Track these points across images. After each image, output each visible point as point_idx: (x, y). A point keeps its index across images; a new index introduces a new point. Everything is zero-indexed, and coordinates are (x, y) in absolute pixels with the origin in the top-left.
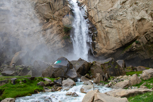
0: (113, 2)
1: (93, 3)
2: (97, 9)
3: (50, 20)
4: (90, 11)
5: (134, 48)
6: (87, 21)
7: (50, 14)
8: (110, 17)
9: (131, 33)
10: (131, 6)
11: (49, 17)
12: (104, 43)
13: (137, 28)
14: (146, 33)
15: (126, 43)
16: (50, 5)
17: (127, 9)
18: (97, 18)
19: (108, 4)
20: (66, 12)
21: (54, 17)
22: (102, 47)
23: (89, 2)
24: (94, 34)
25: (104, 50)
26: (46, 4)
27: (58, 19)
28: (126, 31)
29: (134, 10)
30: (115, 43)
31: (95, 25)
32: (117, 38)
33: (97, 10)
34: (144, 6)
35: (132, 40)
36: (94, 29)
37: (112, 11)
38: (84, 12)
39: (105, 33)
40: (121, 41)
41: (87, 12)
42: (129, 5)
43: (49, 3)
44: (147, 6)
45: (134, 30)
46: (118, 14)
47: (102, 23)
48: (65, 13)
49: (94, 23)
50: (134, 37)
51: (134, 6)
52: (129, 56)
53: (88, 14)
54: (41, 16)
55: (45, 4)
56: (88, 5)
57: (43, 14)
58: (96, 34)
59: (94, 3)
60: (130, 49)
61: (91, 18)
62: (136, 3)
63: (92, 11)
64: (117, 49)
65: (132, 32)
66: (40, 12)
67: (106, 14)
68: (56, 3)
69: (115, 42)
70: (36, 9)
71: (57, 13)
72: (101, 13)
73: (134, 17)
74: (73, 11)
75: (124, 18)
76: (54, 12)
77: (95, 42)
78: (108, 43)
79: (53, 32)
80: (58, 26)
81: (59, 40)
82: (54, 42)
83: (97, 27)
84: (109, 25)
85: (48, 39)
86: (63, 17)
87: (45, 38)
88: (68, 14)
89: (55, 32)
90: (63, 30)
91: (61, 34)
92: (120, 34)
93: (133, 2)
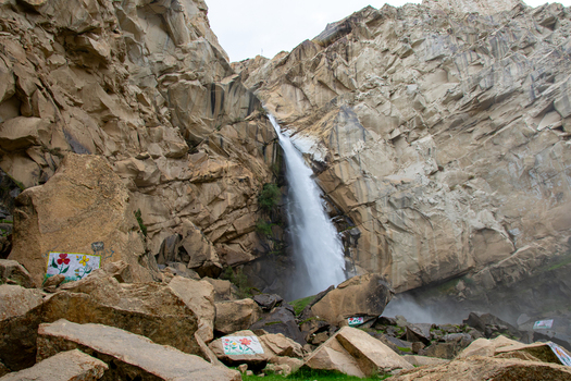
1: (346, 141)
2: (359, 164)
3: (205, 146)
4: (335, 162)
5: (460, 294)
7: (206, 127)
8: (402, 200)
9: (455, 256)
10: (452, 189)
11: (199, 134)
12: (372, 268)
13: (471, 247)
14: (493, 262)
15: (436, 278)
16: (213, 95)
17: (444, 194)
18: (364, 192)
19: (385, 162)
20: (260, 138)
21: (221, 141)
23: (334, 136)
24: (348, 235)
26: (201, 86)
27: (235, 155)
28: (441, 248)
29: (463, 201)
30: (406, 275)
31: (356, 211)
32: (412, 262)
33: (359, 168)
34: (487, 199)
35: (454, 273)
36: (345, 222)
37: (406, 186)
39: (383, 242)
40: (422, 272)
42: (446, 185)
43: (213, 87)
44: (494, 203)
45: (463, 250)
46: (425, 200)
47: (374, 210)
48: (256, 139)
49: (350, 203)
50: (465, 268)
55: (196, 83)
56: (330, 143)
57: (182, 116)
58: (358, 236)
59: (350, 145)
61: (337, 183)
62: (466, 187)
63: (343, 165)
65: (459, 254)
66: (177, 108)
67: (390, 190)
68: (230, 95)
69: (407, 273)
70: (166, 90)
71: (230, 131)
72: (375, 180)
73: (464, 219)
75: (440, 213)
76: (218, 123)
77: (347, 259)
78: (385, 270)
79: (222, 197)
80: (241, 181)
81: (240, 230)
82: (221, 233)
83: (359, 217)
84: (398, 220)
85: (205, 218)
86: (250, 153)
87: (195, 211)
88: (264, 148)
89: (229, 198)
90: (255, 200)
91: (243, 210)
92: (424, 252)
93: (457, 180)
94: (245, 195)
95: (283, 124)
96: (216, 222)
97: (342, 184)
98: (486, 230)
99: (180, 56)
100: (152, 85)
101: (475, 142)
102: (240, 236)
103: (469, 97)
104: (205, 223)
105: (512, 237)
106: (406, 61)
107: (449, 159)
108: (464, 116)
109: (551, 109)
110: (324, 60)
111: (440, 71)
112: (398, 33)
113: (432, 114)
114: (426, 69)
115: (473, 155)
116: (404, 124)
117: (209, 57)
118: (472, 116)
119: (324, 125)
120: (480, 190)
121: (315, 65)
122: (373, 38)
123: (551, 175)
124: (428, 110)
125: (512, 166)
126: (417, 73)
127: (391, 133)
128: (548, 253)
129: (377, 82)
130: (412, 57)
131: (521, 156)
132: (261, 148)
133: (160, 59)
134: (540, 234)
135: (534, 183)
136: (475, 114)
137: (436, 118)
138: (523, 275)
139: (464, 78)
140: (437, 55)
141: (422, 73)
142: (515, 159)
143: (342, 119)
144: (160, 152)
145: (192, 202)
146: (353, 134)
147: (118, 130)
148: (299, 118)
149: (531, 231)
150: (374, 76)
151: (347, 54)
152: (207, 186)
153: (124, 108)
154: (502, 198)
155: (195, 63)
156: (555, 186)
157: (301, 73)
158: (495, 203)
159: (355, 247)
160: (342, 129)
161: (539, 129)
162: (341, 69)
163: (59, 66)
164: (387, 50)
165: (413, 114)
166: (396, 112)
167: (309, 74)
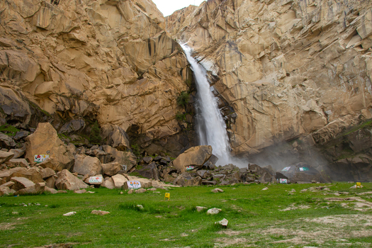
1: (230, 62)
2: (237, 76)
3: (147, 74)
4: (223, 75)
5: (295, 149)
6: (213, 92)
7: (147, 64)
8: (262, 96)
9: (292, 128)
10: (293, 87)
11: (143, 68)
12: (244, 135)
13: (302, 122)
14: (314, 131)
15: (282, 140)
16: (149, 45)
17: (288, 91)
18: (239, 92)
19: (255, 73)
20: (179, 66)
21: (156, 70)
22: (242, 141)
23: (223, 60)
24: (230, 117)
25: (244, 148)
26: (142, 41)
27: (164, 78)
28: (284, 123)
29: (299, 94)
30: (264, 138)
31: (234, 104)
32: (268, 131)
33: (237, 78)
34: (313, 93)
35: (292, 137)
36: (229, 110)
37: (265, 87)
39: (250, 120)
40: (274, 137)
42: (290, 85)
43: (149, 40)
45: (297, 124)
46: (276, 95)
47: (245, 103)
48: (176, 67)
49: (231, 99)
51: (300, 90)
54: (128, 63)
55: (140, 40)
56: (221, 64)
57: (133, 60)
58: (235, 118)
59: (232, 64)
61: (225, 88)
62: (301, 86)
63: (227, 77)
65: (295, 126)
66: (129, 55)
67: (255, 90)
68: (160, 44)
70: (122, 47)
71: (159, 66)
72: (246, 85)
73: (299, 105)
74: (190, 68)
75: (284, 102)
76: (154, 60)
77: (230, 131)
78: (251, 136)
79: (156, 102)
80: (166, 92)
81: (167, 119)
82: (156, 121)
83: (236, 107)
84: (259, 107)
85: (147, 114)
86: (173, 75)
87: (141, 111)
88: (181, 71)
89: (160, 102)
90: (175, 102)
91: (169, 108)
92: (274, 126)
93: (297, 82)
94: (169, 99)
95: (197, 53)
96: (153, 115)
97: (227, 88)
98: (312, 112)
99: (129, 26)
100: (115, 45)
101: (310, 57)
102: (167, 122)
103: (307, 28)
104: (147, 116)
105: (326, 115)
106: (270, 7)
107: (293, 68)
108: (303, 40)
109: (355, 33)
110: (219, 11)
111: (291, 11)
113: (284, 40)
114: (282, 11)
115: (308, 65)
116: (267, 48)
117: (145, 23)
118: (308, 40)
119: (218, 53)
120: (310, 87)
121: (215, 15)
123: (352, 77)
124: (282, 38)
125: (329, 71)
126: (277, 14)
127: (259, 54)
128: (346, 125)
129: (250, 23)
130: (273, 4)
131: (335, 65)
132: (179, 72)
133: (117, 30)
134: (343, 113)
135: (342, 82)
136: (310, 39)
137: (286, 43)
138: (331, 137)
139: (304, 15)
140: (288, 1)
141: (280, 14)
142: (332, 67)
143: (227, 49)
144: (121, 82)
145: (139, 106)
146: (234, 58)
147: (96, 75)
148: (206, 49)
149: (339, 111)
150: (249, 19)
151: (234, 6)
152: (147, 97)
153: (99, 62)
154: (323, 92)
155: (137, 28)
156: (354, 84)
157: (208, 21)
158: (318, 95)
159: (234, 124)
160: (227, 55)
161: (347, 47)
162: (229, 16)
163: (61, 51)
165: (273, 41)
166: (262, 41)
167: (212, 21)
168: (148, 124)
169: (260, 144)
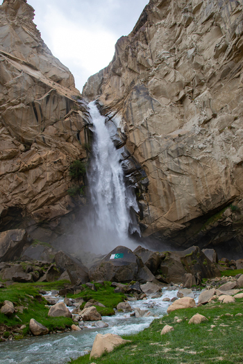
0: (182, 116)
1: (138, 113)
2: (147, 128)
3: (34, 144)
4: (130, 131)
5: (227, 219)
6: (122, 154)
7: (34, 132)
8: (177, 151)
9: (221, 189)
10: (221, 132)
11: (30, 137)
12: (162, 206)
13: (232, 180)
15: (211, 208)
16: (35, 109)
17: (213, 138)
18: (149, 150)
19: (172, 120)
20: (74, 128)
21: (43, 138)
22: (159, 214)
23: (130, 111)
24: (140, 185)
25: (163, 223)
26: (24, 106)
27: (55, 146)
28: (210, 184)
29: (227, 141)
30: (188, 208)
31: (144, 166)
32: (191, 198)
33: (147, 131)
35: (223, 203)
36: (140, 175)
37: (182, 138)
38: (115, 130)
39: (166, 185)
40: (200, 204)
41: (123, 134)
42: (217, 130)
43: (33, 104)
45: (227, 182)
46: (196, 146)
47: (158, 163)
48: (72, 130)
49: (141, 160)
50: (229, 198)
51: (227, 134)
52: (217, 237)
53: (125, 138)
54: (10, 134)
55: (22, 105)
56: (127, 117)
57: (16, 130)
58: (147, 185)
59: (141, 115)
60: (220, 222)
61: (134, 147)
62: (231, 128)
63: (135, 133)
64: (191, 221)
65: (224, 187)
66: (10, 126)
67: (169, 144)
68: (49, 105)
69: (188, 206)
70: (0, 117)
71: (51, 130)
72: (158, 139)
73: (227, 156)
74: (90, 128)
75: (207, 155)
76: (43, 127)
77: (142, 202)
78: (171, 206)
79: (42, 176)
80: (55, 163)
81: (57, 195)
82: (44, 199)
83: (147, 170)
84: (176, 167)
85: (30, 193)
86: (67, 141)
87: (23, 189)
88: (78, 135)
89: (48, 175)
90: (68, 173)
91: (61, 181)
92: (199, 188)
93: (226, 123)
94: (60, 171)
95: (109, 108)
96: (40, 193)
97: (136, 147)
99: (5, 92)
101: (242, 85)
102: (59, 199)
103: (231, 45)
104: (30, 195)
106: (189, 29)
107: (222, 106)
108: (230, 64)
111: (214, 27)
112: (181, 6)
113: (208, 69)
114: (203, 31)
115: (238, 98)
116: (188, 84)
117: (28, 84)
118: (237, 62)
120: (241, 128)
122: (164, 17)
124: (205, 67)
126: (196, 36)
127: (178, 95)
129: (163, 56)
130: (192, 24)
132: (76, 135)
136: (239, 60)
137: (210, 72)
139: (228, 29)
140: (209, 14)
141: (201, 35)
143: (134, 97)
145: (20, 184)
146: (143, 106)
148: (119, 101)
150: (162, 52)
151: (146, 39)
152: (32, 172)
155: (17, 93)
159: (147, 192)
160: (134, 104)
162: (140, 54)
164: (175, 24)
165: (194, 75)
166: (180, 77)
167: (125, 64)
168: (34, 204)
169: (183, 215)
